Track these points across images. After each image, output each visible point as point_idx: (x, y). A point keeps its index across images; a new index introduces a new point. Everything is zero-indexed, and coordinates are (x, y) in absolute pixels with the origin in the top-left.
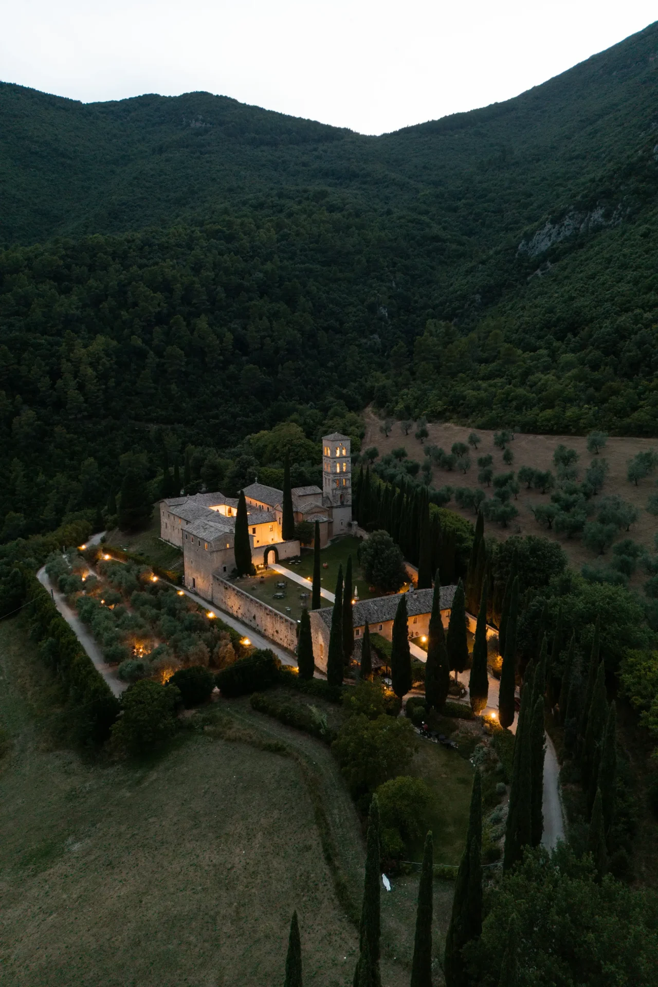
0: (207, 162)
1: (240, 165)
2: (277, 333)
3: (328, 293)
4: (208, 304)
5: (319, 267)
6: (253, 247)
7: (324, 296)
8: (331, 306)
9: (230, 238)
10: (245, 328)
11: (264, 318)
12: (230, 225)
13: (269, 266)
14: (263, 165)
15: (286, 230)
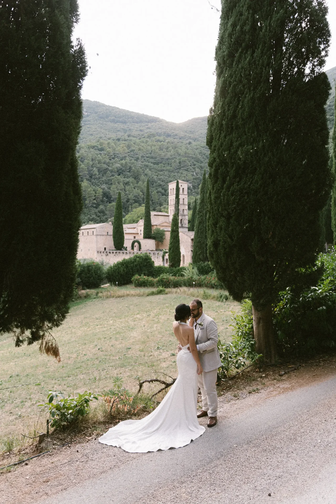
0: (88, 128)
1: (106, 130)
2: (128, 192)
3: (157, 176)
4: (88, 176)
5: (152, 165)
6: (114, 154)
7: (155, 177)
8: (159, 182)
9: (102, 150)
10: (109, 188)
11: (121, 183)
12: (101, 144)
13: (123, 162)
14: (118, 131)
15: (133, 148)
